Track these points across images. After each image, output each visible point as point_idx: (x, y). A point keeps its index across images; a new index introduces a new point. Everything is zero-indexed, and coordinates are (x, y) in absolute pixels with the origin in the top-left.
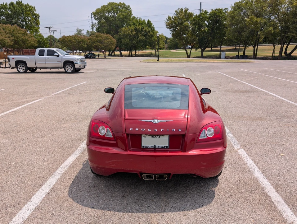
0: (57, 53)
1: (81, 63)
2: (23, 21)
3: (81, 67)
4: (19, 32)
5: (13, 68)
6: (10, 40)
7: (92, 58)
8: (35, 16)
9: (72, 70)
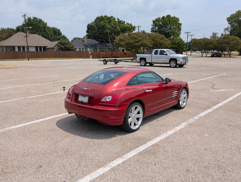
0: (166, 52)
1: (182, 60)
2: (169, 29)
3: (182, 63)
4: (159, 37)
5: (139, 62)
6: (151, 43)
7: (218, 57)
8: (178, 25)
9: (175, 65)
